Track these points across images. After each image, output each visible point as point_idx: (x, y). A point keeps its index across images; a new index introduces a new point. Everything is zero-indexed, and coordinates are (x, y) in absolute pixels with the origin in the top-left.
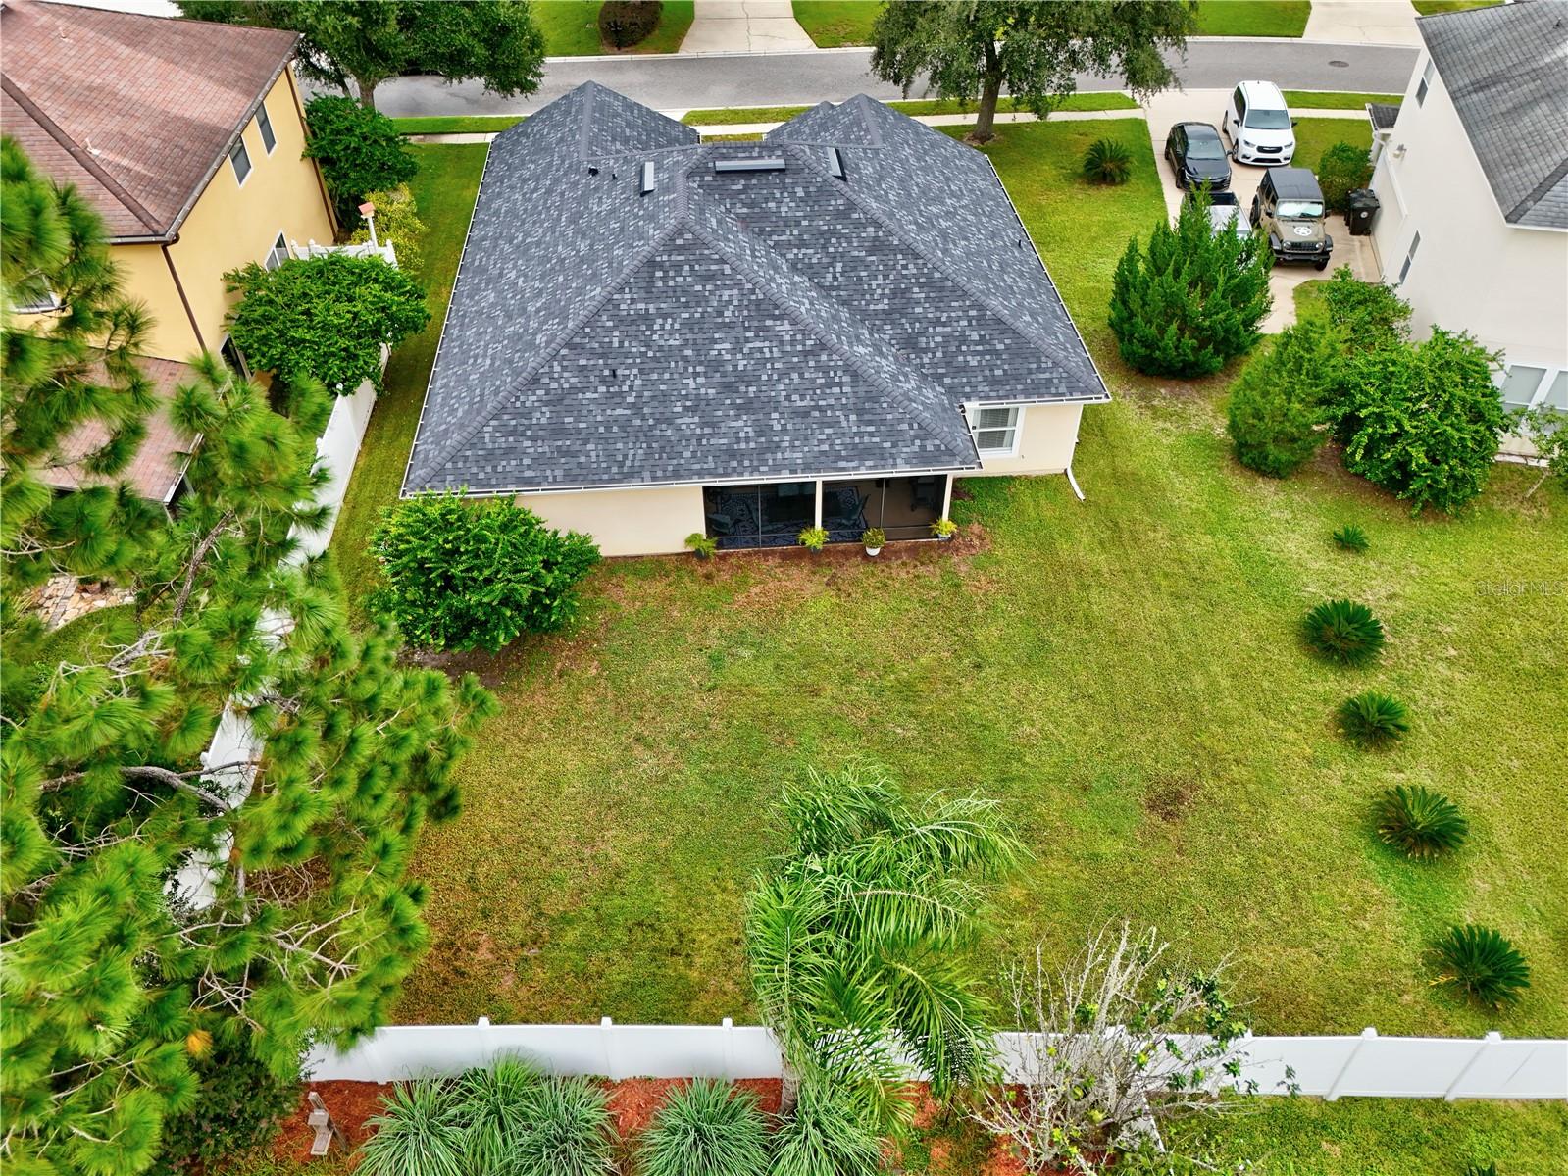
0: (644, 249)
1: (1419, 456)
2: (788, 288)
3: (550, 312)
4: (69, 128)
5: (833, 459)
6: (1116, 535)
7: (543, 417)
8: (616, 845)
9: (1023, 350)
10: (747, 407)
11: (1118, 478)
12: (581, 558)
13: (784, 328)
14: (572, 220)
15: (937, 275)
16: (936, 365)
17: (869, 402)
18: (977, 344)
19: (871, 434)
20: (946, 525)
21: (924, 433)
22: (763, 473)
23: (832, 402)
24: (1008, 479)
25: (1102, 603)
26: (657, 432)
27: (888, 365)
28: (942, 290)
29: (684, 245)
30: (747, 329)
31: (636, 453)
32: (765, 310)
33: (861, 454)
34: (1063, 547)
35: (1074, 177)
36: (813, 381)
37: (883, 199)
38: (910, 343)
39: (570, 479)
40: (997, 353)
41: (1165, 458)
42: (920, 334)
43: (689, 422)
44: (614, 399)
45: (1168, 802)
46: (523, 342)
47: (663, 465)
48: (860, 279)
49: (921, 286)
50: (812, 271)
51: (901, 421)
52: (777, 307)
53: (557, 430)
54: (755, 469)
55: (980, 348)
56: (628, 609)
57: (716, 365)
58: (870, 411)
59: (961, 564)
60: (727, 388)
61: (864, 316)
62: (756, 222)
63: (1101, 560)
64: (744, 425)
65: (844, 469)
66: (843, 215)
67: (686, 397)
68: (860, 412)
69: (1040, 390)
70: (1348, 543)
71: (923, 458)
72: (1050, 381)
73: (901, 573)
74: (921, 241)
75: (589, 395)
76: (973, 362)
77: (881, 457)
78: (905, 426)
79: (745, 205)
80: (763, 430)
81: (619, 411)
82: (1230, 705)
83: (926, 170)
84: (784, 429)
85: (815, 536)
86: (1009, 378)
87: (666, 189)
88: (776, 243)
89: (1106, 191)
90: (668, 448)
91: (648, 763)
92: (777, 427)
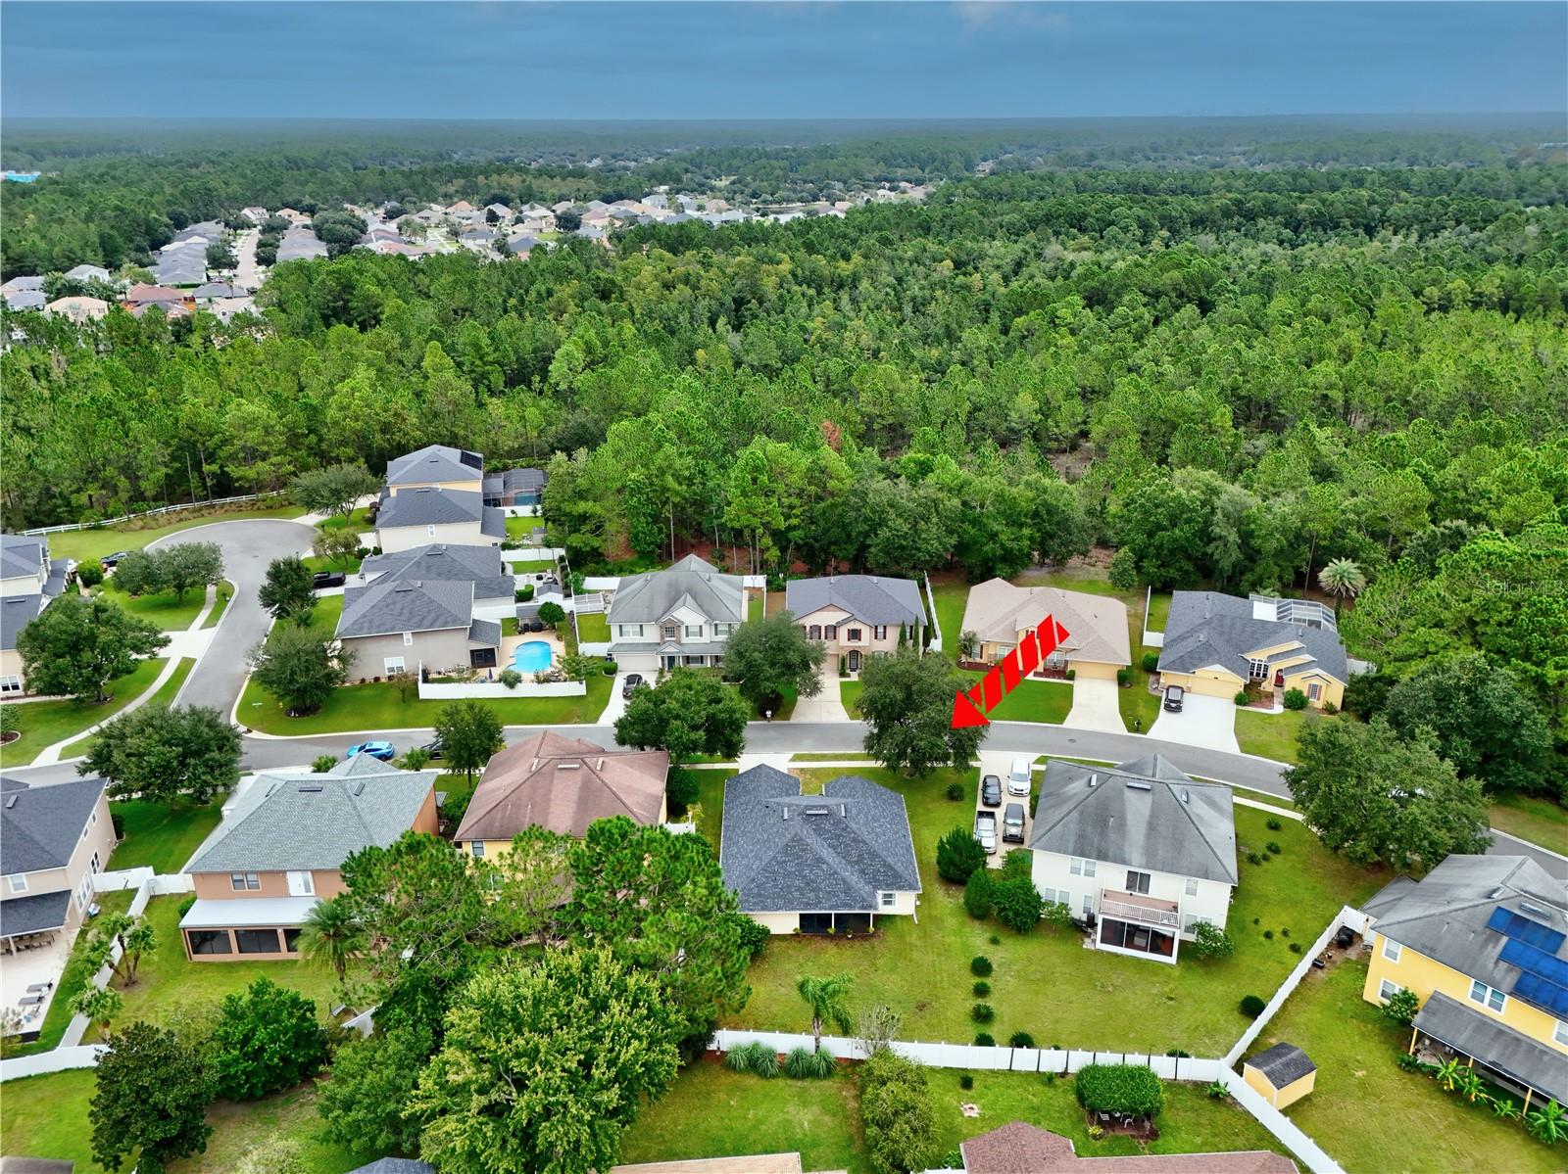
0: (785, 841)
1: (1011, 914)
2: (827, 853)
3: (756, 857)
4: (627, 802)
5: (836, 907)
6: (925, 936)
7: (755, 891)
8: (775, 1008)
9: (897, 876)
10: (813, 890)
11: (930, 917)
12: (765, 932)
13: (824, 866)
14: (762, 824)
15: (872, 849)
16: (870, 878)
17: (848, 889)
18: (883, 872)
19: (849, 899)
20: (872, 929)
21: (864, 900)
22: (817, 910)
23: (838, 889)
24: (894, 916)
25: (915, 955)
26: (787, 897)
27: (855, 879)
28: (873, 855)
29: (798, 840)
30: (814, 866)
31: (781, 902)
32: (820, 860)
33: (846, 906)
34: (908, 939)
35: (943, 797)
36: (832, 882)
37: (857, 823)
38: (862, 872)
39: (763, 909)
40: (889, 876)
41: (947, 911)
42: (866, 868)
43: (796, 894)
44: (775, 886)
45: (921, 1007)
46: (749, 867)
47: (788, 906)
48: (849, 850)
49: (867, 853)
50: (834, 847)
51: (857, 896)
52: (823, 859)
53: (760, 895)
54: (814, 908)
55: (884, 874)
56: (776, 950)
57: (804, 877)
58: (848, 892)
59: (875, 942)
60: (808, 884)
61: (849, 862)
62: (819, 831)
63: (918, 943)
64: (812, 895)
65: (840, 909)
66: (844, 829)
67: (796, 886)
68: (845, 892)
69: (901, 888)
70: (994, 941)
71: (863, 908)
72: (906, 885)
73: (857, 944)
74: (867, 838)
75: (768, 884)
76: (882, 878)
77: (851, 907)
78: (859, 897)
79: (815, 825)
80: (817, 897)
81: (777, 890)
82: (946, 985)
83: (876, 807)
84: (823, 896)
85: (832, 930)
86: (893, 884)
87: (791, 819)
88: (824, 838)
89: (955, 803)
90: (789, 901)
91: (783, 990)
92: (821, 896)
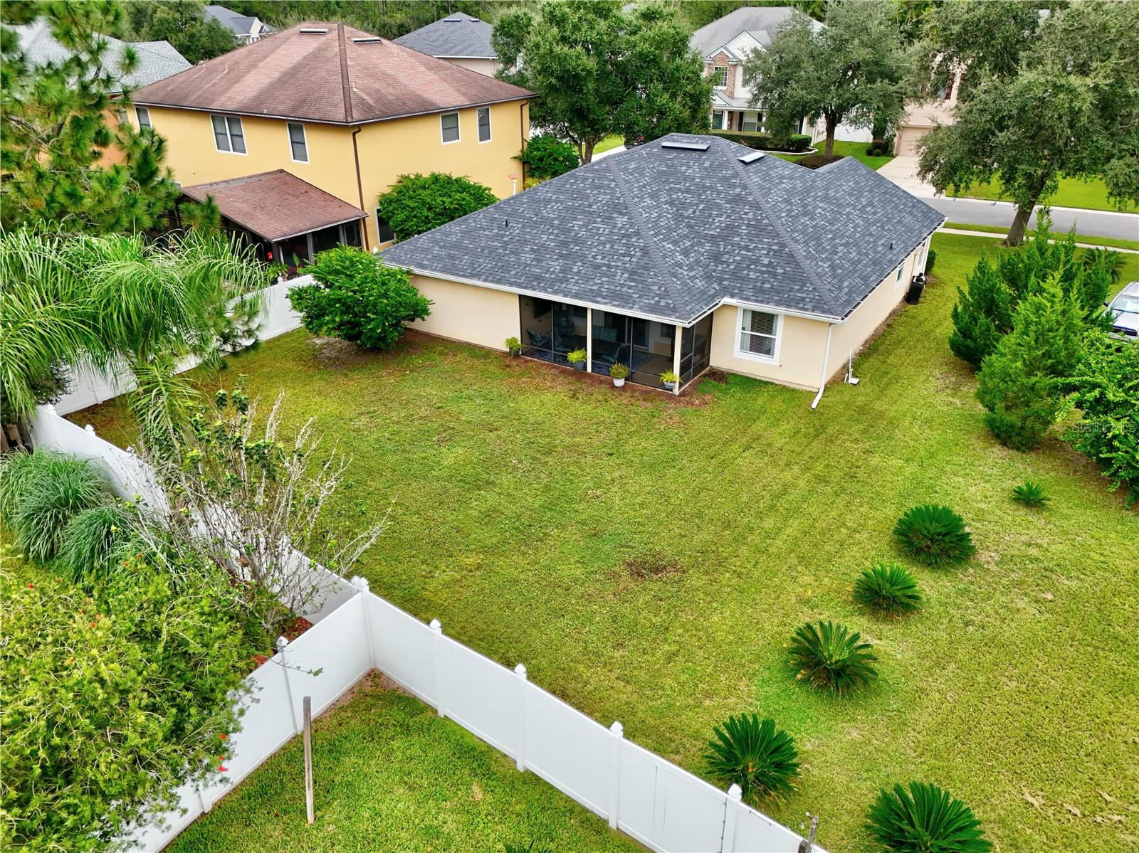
2: (649, 206)
5: (595, 295)
6: (815, 433)
7: (455, 238)
9: (798, 276)
10: (566, 256)
11: (863, 409)
13: (623, 221)
15: (766, 221)
16: (725, 273)
17: (643, 269)
18: (764, 266)
19: (630, 287)
20: (672, 376)
21: (666, 294)
22: (548, 293)
23: (619, 264)
24: (768, 383)
25: (749, 459)
26: (506, 258)
27: (682, 259)
28: (762, 231)
30: (599, 216)
31: (485, 264)
33: (614, 296)
34: (760, 425)
36: (617, 251)
38: (716, 256)
40: (775, 275)
41: (926, 415)
42: (727, 253)
43: (527, 257)
44: (497, 237)
47: (496, 275)
48: (710, 215)
49: (748, 225)
50: (680, 205)
51: (655, 284)
52: (626, 208)
53: (456, 246)
54: (544, 290)
55: (764, 269)
57: (567, 231)
58: (641, 275)
60: (563, 244)
61: (695, 235)
62: (666, 176)
63: (782, 440)
64: (556, 266)
65: (597, 302)
67: (536, 244)
68: (632, 273)
69: (791, 302)
70: (1029, 499)
71: (653, 309)
72: (803, 299)
75: (486, 233)
76: (753, 275)
78: (656, 288)
79: (667, 166)
80: (566, 270)
81: (495, 244)
84: (579, 272)
85: (577, 354)
86: (772, 290)
88: (670, 189)
90: (506, 268)
92: (575, 270)
